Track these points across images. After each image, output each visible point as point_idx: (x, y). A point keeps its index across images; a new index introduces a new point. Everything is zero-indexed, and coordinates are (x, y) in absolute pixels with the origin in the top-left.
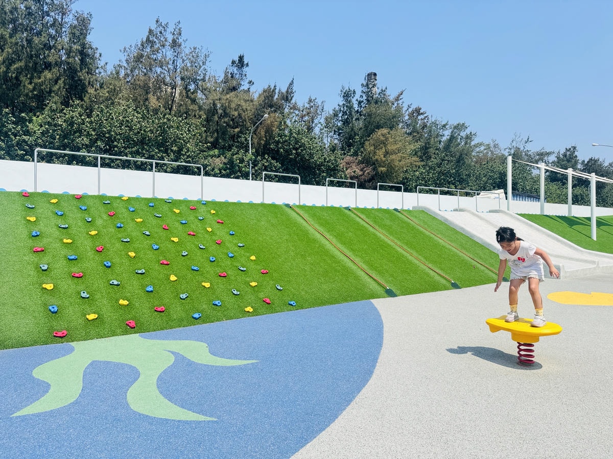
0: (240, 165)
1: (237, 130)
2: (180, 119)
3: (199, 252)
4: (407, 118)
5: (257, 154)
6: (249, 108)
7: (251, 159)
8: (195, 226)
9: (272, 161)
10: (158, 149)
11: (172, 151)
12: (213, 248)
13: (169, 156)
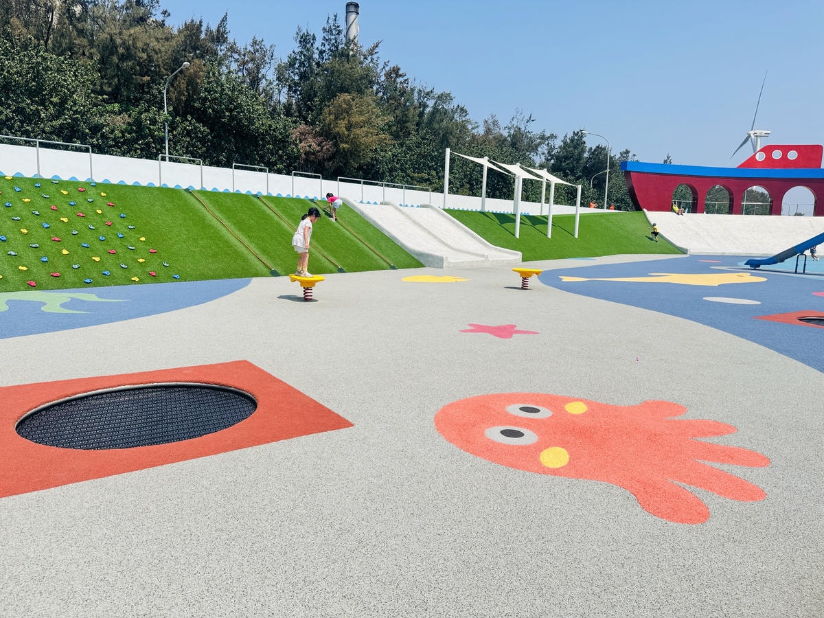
0: (152, 127)
1: (146, 78)
2: (62, 58)
3: (89, 232)
4: (383, 78)
5: (175, 113)
6: (163, 49)
7: (167, 120)
8: (84, 208)
9: (197, 125)
10: (31, 100)
11: (51, 102)
12: (103, 229)
13: (47, 110)
